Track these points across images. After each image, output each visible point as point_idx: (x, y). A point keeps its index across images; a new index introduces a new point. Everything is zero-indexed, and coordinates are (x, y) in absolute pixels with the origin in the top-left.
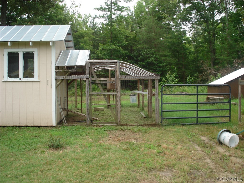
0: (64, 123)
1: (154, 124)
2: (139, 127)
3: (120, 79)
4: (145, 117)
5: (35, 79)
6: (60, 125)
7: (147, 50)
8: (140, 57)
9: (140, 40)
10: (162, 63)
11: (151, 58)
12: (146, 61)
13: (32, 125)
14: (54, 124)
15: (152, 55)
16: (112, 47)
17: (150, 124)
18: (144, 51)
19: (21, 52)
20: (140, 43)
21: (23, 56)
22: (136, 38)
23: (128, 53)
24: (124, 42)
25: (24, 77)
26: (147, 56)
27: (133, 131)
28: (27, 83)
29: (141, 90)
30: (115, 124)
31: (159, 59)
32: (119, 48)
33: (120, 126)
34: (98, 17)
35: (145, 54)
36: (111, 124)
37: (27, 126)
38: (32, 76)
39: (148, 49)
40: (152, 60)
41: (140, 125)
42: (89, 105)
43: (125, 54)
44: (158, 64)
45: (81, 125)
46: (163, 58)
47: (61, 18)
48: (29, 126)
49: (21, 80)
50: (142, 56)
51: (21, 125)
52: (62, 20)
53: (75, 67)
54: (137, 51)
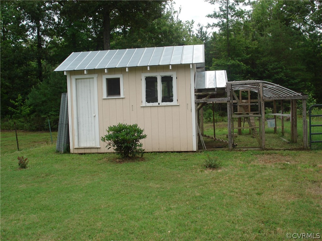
0: (204, 148)
1: (302, 148)
2: (286, 151)
3: (263, 100)
4: (288, 143)
5: (174, 103)
6: (201, 150)
7: (274, 63)
8: (265, 72)
9: (264, 52)
10: (294, 79)
11: (280, 74)
12: (273, 78)
13: (172, 150)
14: (195, 149)
15: (281, 70)
16: (231, 62)
17: (298, 148)
18: (271, 65)
19: (159, 76)
20: (264, 55)
21: (161, 80)
22: (259, 49)
23: (250, 69)
24: (245, 55)
25: (162, 101)
26: (274, 71)
27: (282, 155)
28: (166, 107)
29: (280, 113)
30: (259, 149)
31: (290, 75)
32: (240, 62)
33: (265, 151)
34: (212, 25)
35: (272, 69)
36: (255, 149)
37: (166, 152)
38: (172, 101)
39: (276, 62)
40: (281, 76)
41: (286, 149)
42: (231, 129)
43: (246, 69)
44: (288, 80)
45: (223, 150)
46: (296, 73)
47: (166, 30)
48: (169, 152)
49: (160, 105)
50: (268, 71)
51: (160, 151)
52: (167, 32)
53: (216, 90)
54: (261, 66)
